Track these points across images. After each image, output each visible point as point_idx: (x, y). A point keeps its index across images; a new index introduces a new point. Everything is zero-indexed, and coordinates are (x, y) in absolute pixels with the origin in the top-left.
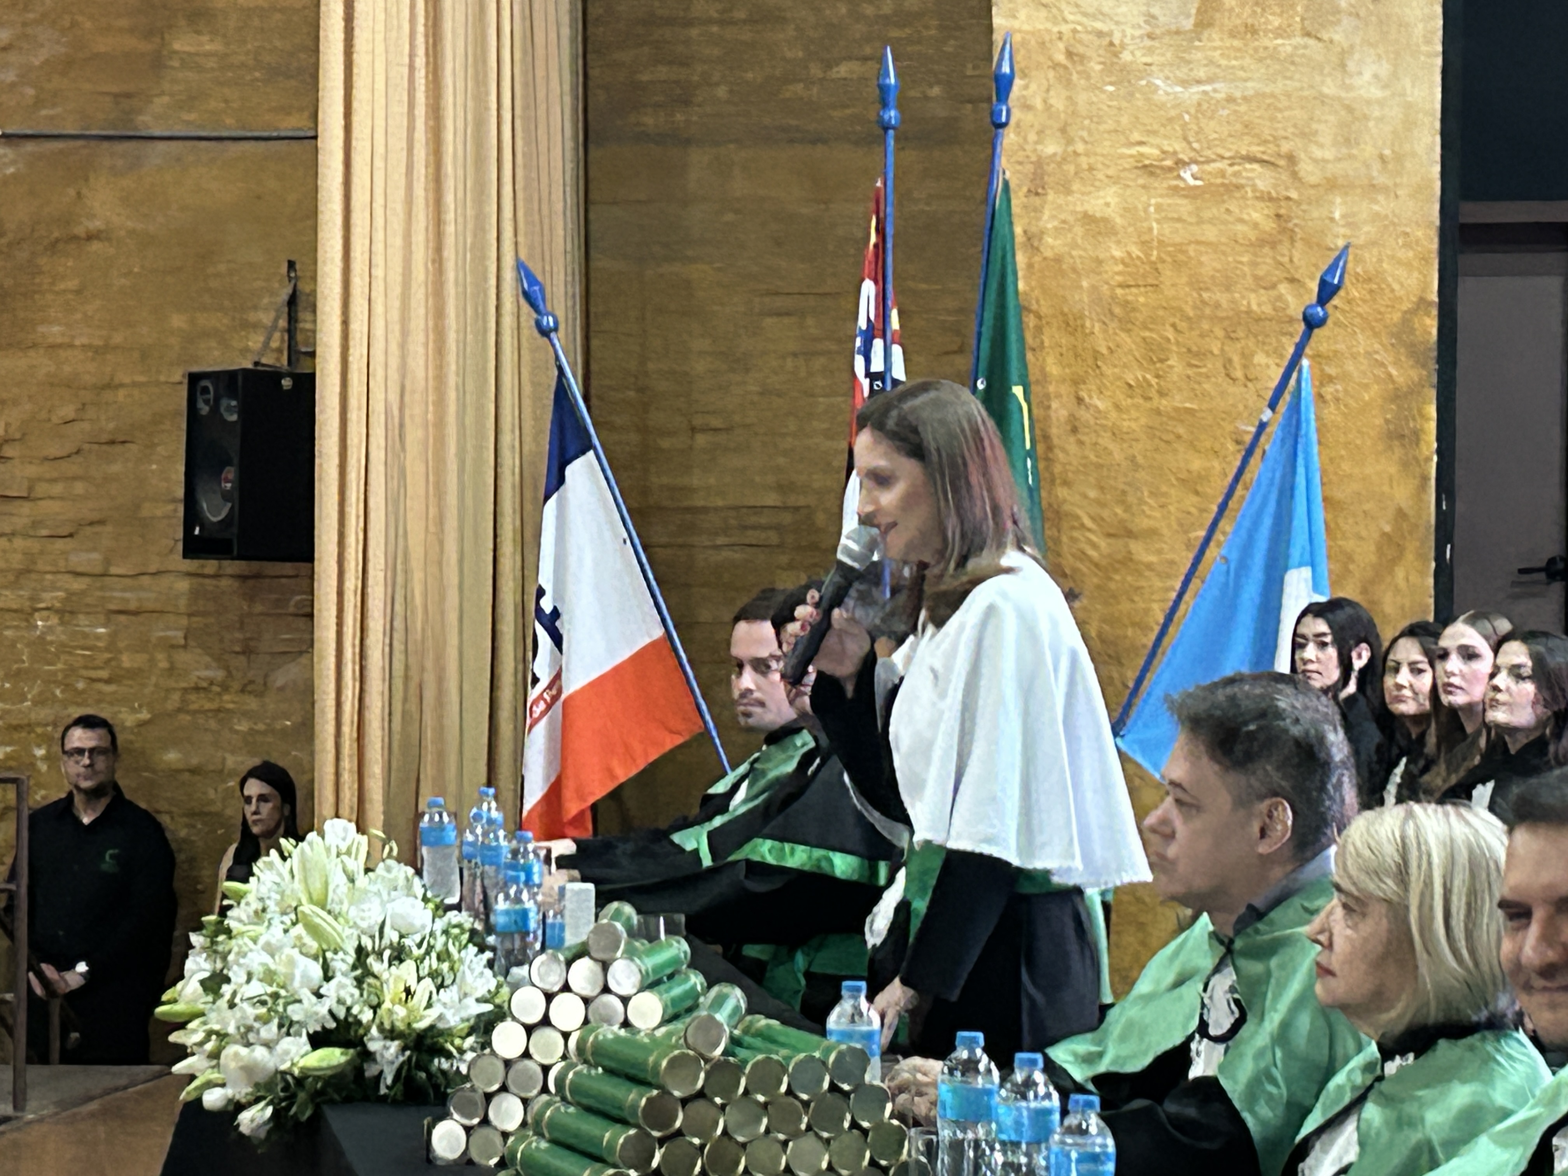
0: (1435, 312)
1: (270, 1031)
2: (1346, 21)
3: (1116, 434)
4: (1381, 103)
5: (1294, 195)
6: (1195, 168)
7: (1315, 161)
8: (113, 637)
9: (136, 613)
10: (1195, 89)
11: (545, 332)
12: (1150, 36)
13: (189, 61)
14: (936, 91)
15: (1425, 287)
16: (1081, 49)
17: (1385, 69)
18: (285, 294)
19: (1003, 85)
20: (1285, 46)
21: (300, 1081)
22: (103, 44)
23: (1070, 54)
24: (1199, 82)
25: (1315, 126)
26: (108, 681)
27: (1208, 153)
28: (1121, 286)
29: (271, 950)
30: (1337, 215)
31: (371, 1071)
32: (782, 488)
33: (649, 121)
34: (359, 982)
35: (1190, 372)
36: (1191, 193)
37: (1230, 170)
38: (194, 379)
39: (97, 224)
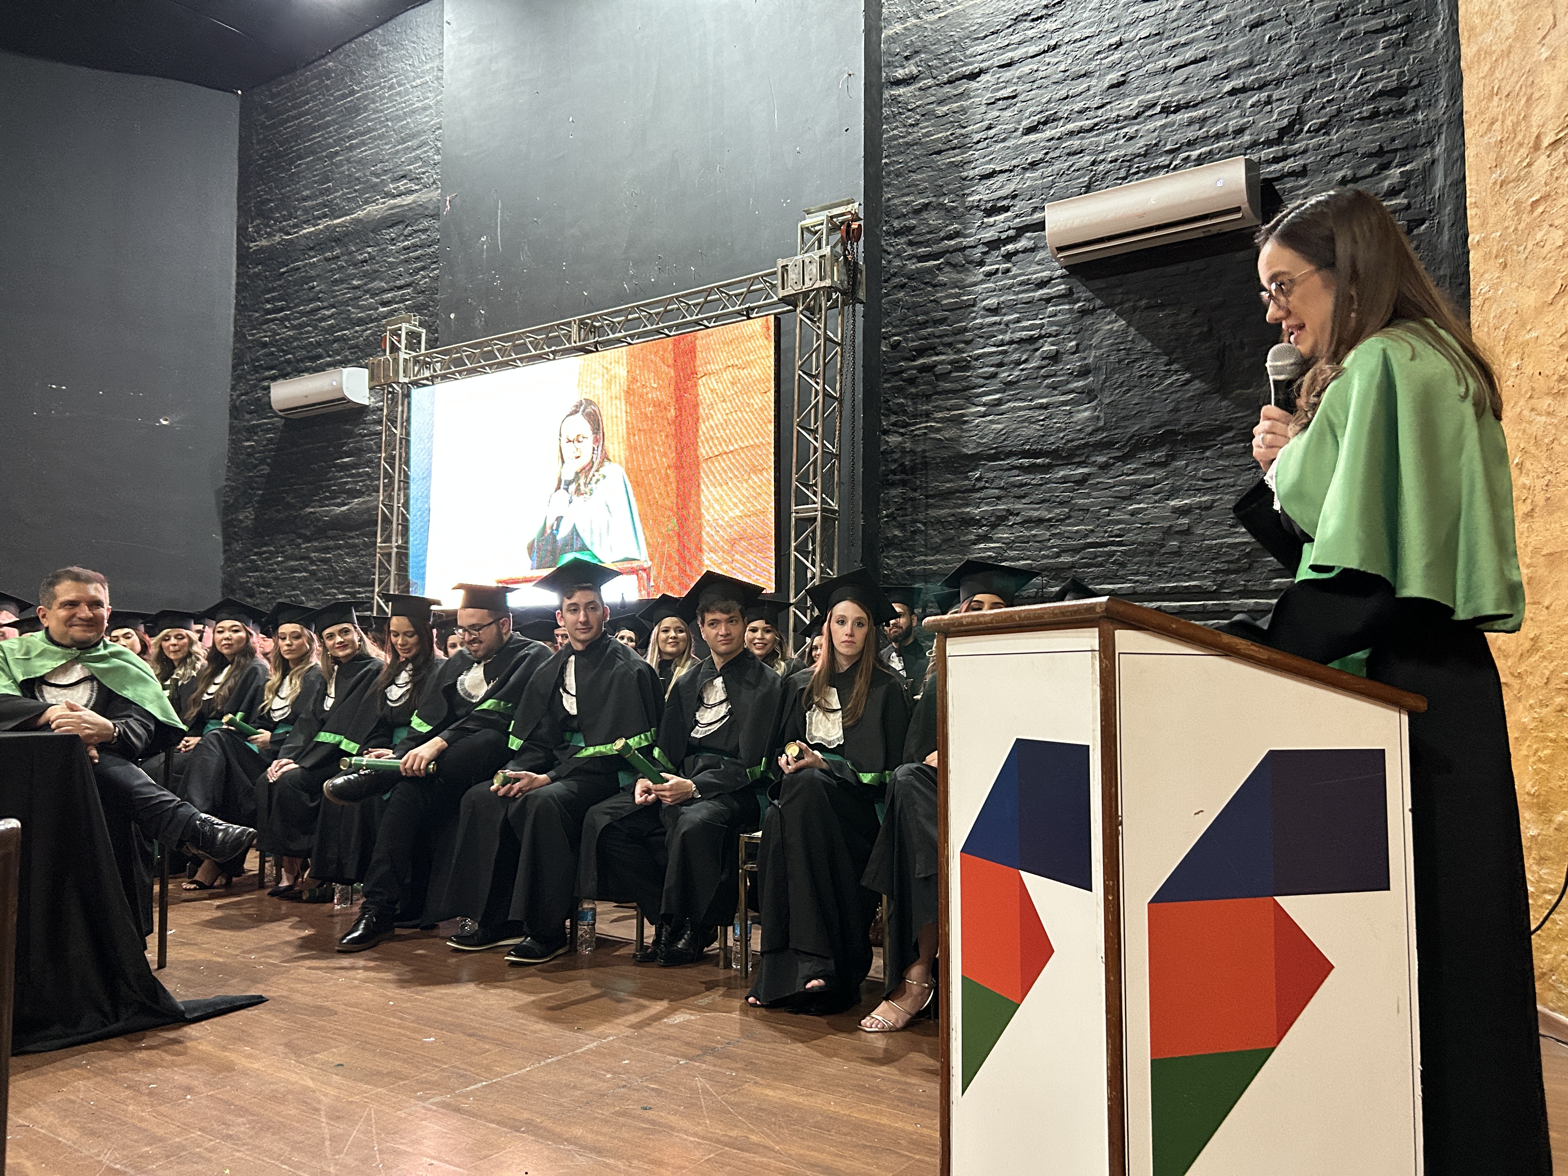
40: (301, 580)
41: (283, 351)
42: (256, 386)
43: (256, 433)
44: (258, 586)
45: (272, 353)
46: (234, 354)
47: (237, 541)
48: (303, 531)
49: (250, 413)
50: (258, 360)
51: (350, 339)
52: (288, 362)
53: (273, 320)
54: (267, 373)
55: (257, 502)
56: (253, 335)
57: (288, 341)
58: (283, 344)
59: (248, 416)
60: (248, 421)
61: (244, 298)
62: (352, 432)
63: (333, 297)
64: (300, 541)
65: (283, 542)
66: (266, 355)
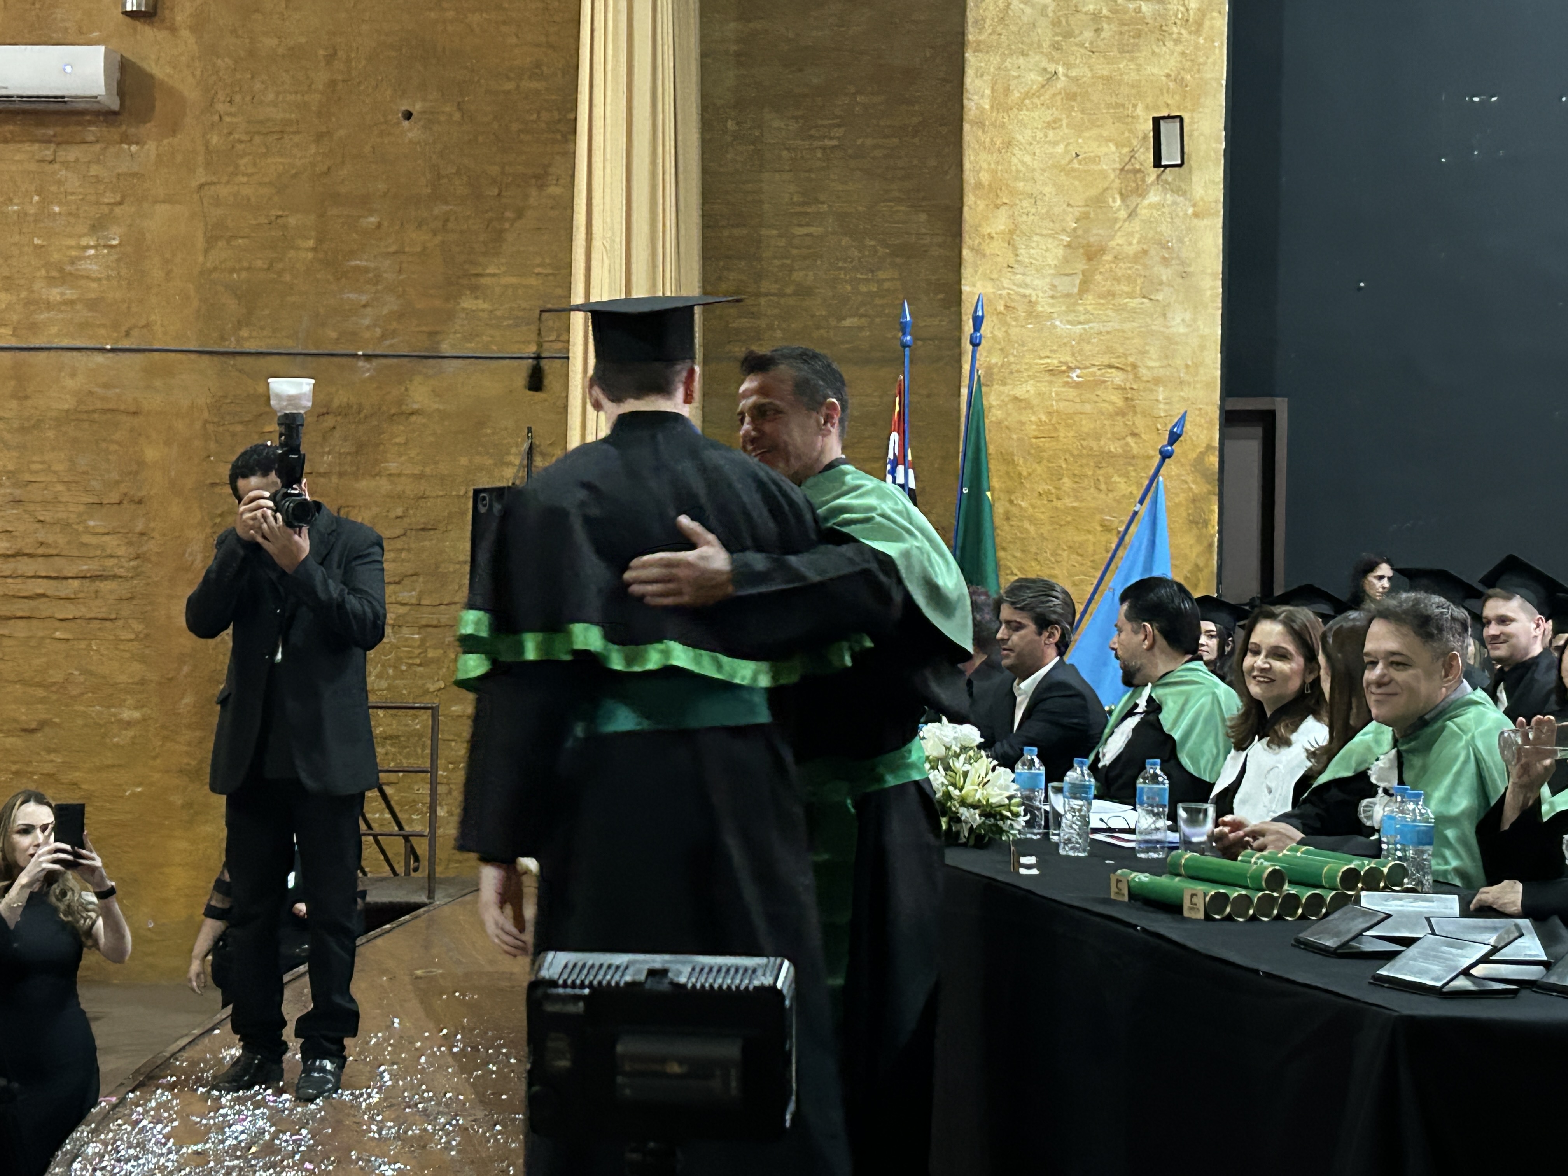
0: (1217, 453)
2: (1166, 289)
3: (1032, 520)
4: (1186, 335)
5: (1135, 387)
6: (1078, 371)
7: (1149, 368)
8: (423, 641)
9: (436, 627)
10: (1080, 327)
12: (1053, 297)
13: (471, 314)
15: (1212, 439)
16: (1013, 305)
17: (1188, 316)
18: (526, 446)
19: (978, 322)
20: (1132, 303)
22: (420, 306)
23: (1006, 307)
24: (1080, 323)
25: (1147, 348)
26: (420, 665)
27: (1087, 364)
28: (1036, 438)
30: (1161, 398)
35: (1075, 486)
36: (1078, 385)
37: (1099, 373)
38: (477, 492)
39: (416, 406)
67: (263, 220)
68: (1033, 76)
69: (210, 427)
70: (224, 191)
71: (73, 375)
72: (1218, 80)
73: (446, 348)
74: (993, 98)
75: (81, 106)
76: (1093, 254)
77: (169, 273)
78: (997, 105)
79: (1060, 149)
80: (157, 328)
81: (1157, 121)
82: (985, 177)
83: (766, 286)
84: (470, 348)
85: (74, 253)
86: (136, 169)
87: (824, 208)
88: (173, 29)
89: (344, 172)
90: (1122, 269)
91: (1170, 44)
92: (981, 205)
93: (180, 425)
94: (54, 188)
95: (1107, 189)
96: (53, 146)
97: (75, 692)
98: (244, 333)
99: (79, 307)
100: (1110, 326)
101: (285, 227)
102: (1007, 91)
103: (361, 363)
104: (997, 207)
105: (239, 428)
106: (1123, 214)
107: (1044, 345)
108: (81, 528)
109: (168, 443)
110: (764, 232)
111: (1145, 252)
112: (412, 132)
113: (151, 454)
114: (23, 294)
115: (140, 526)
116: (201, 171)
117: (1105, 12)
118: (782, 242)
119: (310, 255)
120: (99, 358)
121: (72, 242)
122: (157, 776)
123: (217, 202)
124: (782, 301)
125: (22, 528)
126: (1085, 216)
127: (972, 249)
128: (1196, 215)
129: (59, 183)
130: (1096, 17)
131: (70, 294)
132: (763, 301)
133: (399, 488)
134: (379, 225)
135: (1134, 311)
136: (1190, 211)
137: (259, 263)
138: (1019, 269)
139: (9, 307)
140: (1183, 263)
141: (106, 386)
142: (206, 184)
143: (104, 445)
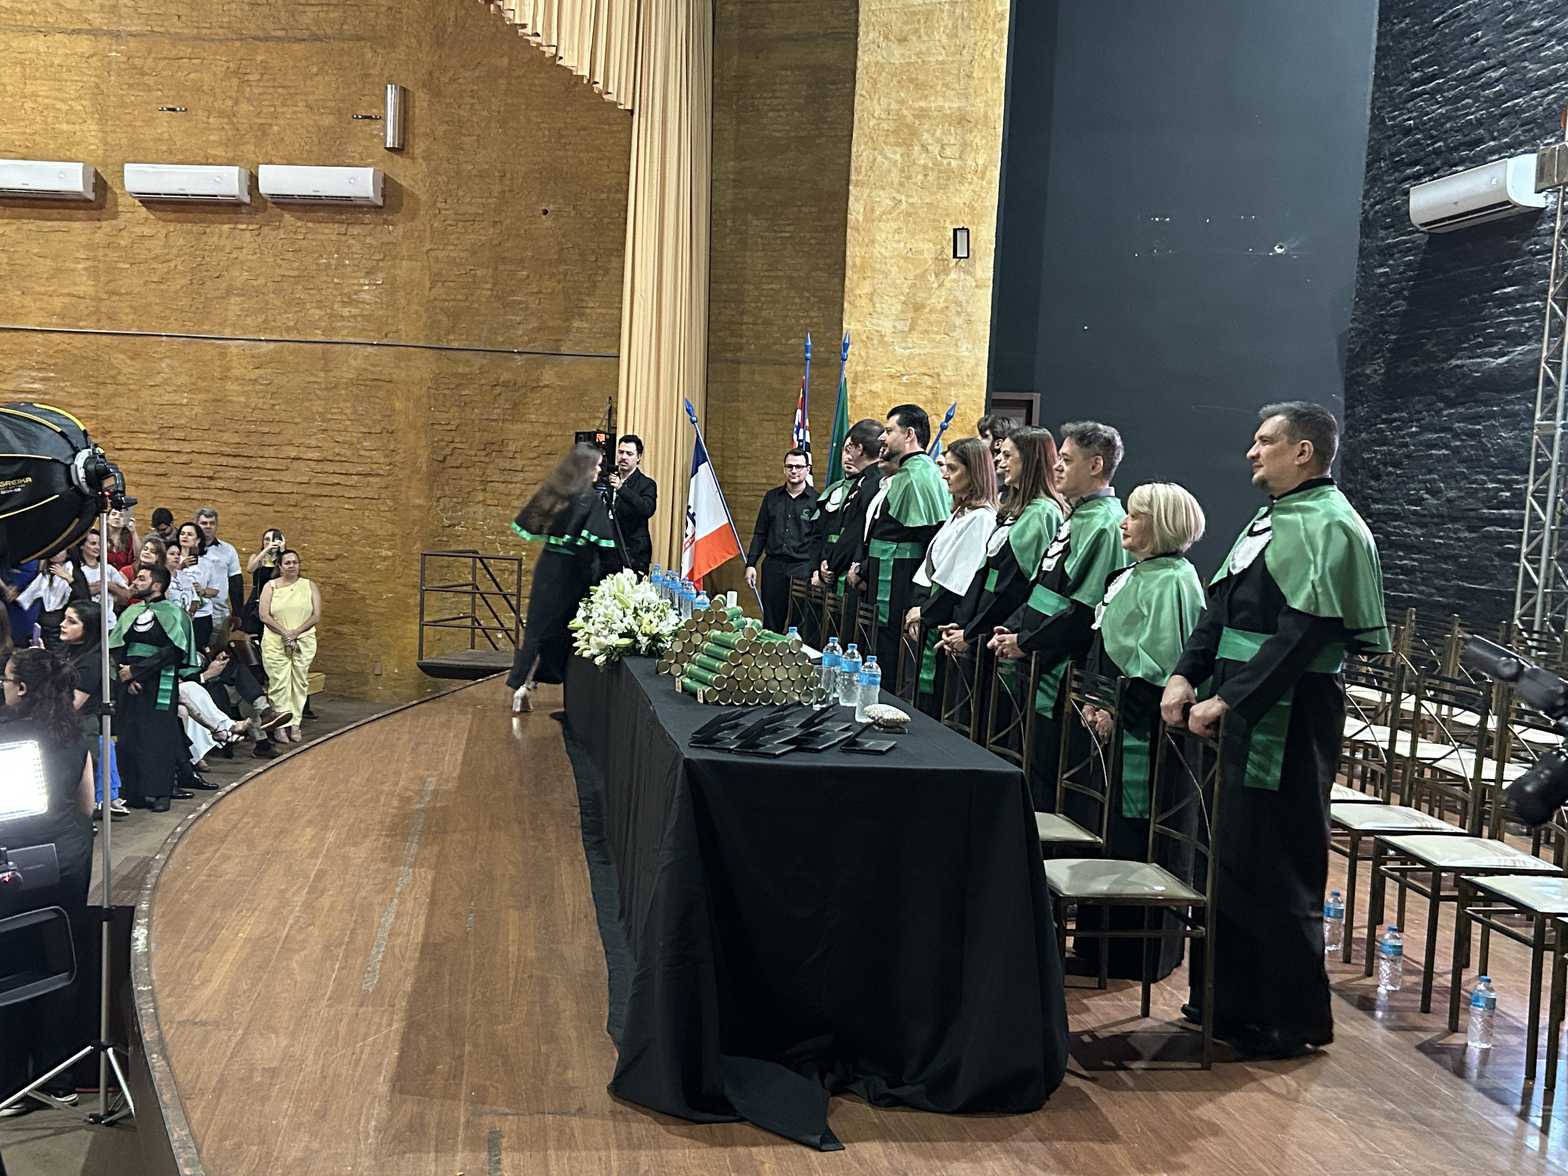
1: (606, 632)
2: (958, 330)
4: (968, 357)
5: (938, 386)
6: (907, 377)
7: (946, 376)
10: (909, 350)
11: (693, 422)
12: (894, 333)
13: (579, 330)
14: (822, 349)
16: (871, 336)
17: (970, 346)
18: (608, 408)
19: (846, 346)
20: (938, 338)
21: (615, 649)
22: (550, 324)
23: (867, 337)
24: (909, 348)
25: (946, 364)
27: (911, 372)
29: (606, 607)
31: (637, 646)
32: (767, 478)
33: (728, 355)
34: (635, 618)
36: (905, 385)
37: (918, 378)
38: (577, 434)
39: (547, 382)
40: (1439, 460)
41: (1432, 137)
42: (1394, 189)
43: (1392, 255)
44: (1385, 465)
45: (1417, 143)
46: (1370, 147)
47: (1363, 404)
48: (1446, 392)
49: (1386, 228)
50: (1399, 153)
51: (1523, 111)
52: (1437, 152)
53: (1420, 94)
54: (1409, 171)
55: (1390, 350)
56: (1394, 118)
57: (1438, 122)
58: (1432, 128)
59: (1382, 233)
60: (1383, 239)
61: (1386, 67)
62: (1519, 248)
63: (1504, 51)
64: (1441, 405)
65: (1419, 407)
66: (1409, 145)
67: (463, 272)
68: (888, 201)
69: (432, 391)
70: (441, 254)
71: (355, 359)
72: (993, 207)
73: (564, 350)
74: (865, 214)
75: (359, 202)
76: (918, 308)
77: (409, 301)
78: (868, 219)
79: (902, 245)
80: (403, 333)
81: (955, 231)
82: (858, 261)
83: (746, 319)
84: (577, 350)
85: (356, 288)
86: (392, 239)
87: (781, 274)
88: (413, 159)
89: (510, 244)
90: (934, 317)
91: (966, 185)
92: (856, 277)
93: (415, 389)
94: (346, 250)
95: (927, 270)
96: (345, 226)
97: (355, 539)
98: (452, 337)
99: (359, 319)
100: (926, 351)
101: (475, 276)
102: (873, 210)
103: (517, 357)
104: (864, 278)
105: (448, 392)
106: (935, 285)
107: (888, 361)
108: (359, 446)
109: (408, 399)
110: (746, 286)
111: (947, 307)
112: (547, 222)
113: (398, 405)
114: (329, 311)
115: (392, 447)
116: (427, 242)
117: (930, 165)
118: (756, 293)
119: (489, 293)
120: (370, 349)
121: (356, 282)
122: (400, 588)
123: (437, 259)
124: (756, 327)
125: (326, 445)
126: (914, 285)
127: (850, 303)
128: (977, 287)
129: (349, 247)
130: (925, 167)
131: (355, 311)
132: (744, 327)
133: (536, 430)
134: (528, 276)
135: (939, 342)
136: (974, 284)
137: (459, 297)
138: (875, 315)
139: (321, 318)
140: (968, 315)
141: (373, 365)
142: (431, 250)
143: (372, 399)
